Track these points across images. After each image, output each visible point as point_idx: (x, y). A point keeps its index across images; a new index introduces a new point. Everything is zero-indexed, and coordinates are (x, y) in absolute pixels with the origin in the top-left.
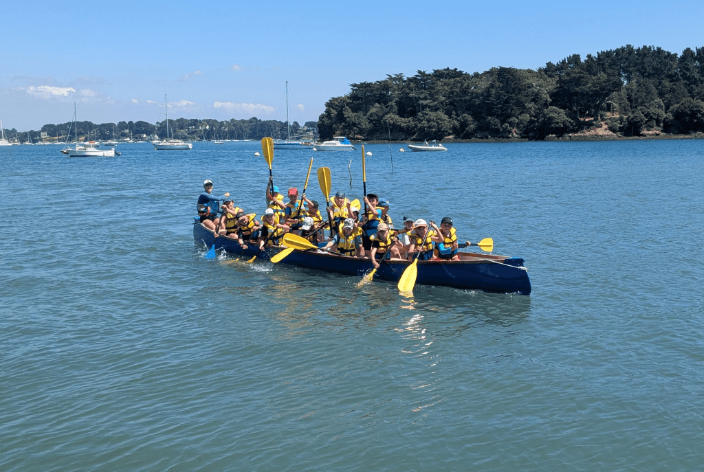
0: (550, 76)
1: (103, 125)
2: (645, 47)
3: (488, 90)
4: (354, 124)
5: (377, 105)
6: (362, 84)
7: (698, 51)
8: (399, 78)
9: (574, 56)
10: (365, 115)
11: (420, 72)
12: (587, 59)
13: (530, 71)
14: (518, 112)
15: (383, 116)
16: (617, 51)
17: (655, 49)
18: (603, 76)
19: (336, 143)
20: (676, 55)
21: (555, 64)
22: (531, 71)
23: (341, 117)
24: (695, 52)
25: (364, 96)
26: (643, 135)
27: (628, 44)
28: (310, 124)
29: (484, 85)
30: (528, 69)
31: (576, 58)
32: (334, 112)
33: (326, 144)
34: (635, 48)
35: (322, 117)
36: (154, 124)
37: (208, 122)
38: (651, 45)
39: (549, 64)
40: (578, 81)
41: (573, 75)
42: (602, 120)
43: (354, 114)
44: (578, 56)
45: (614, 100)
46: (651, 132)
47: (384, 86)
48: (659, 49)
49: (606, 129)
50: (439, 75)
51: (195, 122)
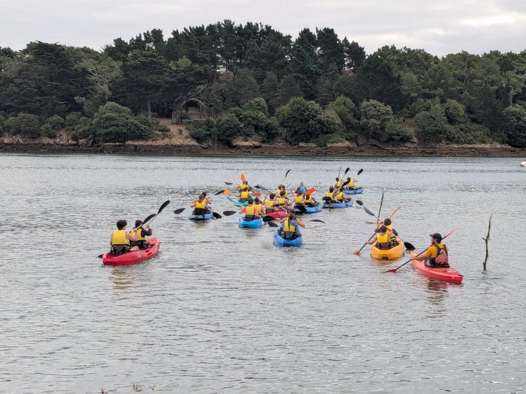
2: (249, 25)
7: (320, 33)
9: (154, 31)
12: (172, 36)
13: (86, 51)
17: (264, 27)
20: (289, 37)
22: (89, 49)
24: (316, 34)
26: (235, 147)
27: (227, 19)
30: (85, 48)
31: (156, 35)
34: (236, 25)
38: (258, 22)
39: (119, 42)
44: (161, 32)
46: (247, 144)
48: (268, 28)
49: (186, 137)
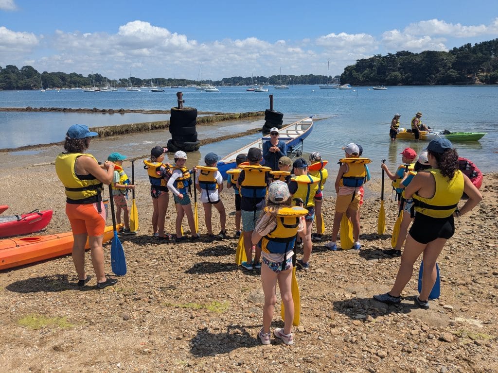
0: (454, 54)
1: (246, 78)
3: (421, 62)
4: (356, 78)
5: (368, 69)
6: (361, 60)
8: (379, 56)
10: (361, 74)
11: (389, 54)
12: (475, 45)
14: (435, 72)
15: (370, 74)
16: (490, 42)
18: (480, 55)
19: (346, 86)
21: (458, 48)
23: (351, 74)
25: (362, 65)
28: (337, 77)
29: (419, 59)
31: (469, 45)
32: (348, 72)
33: (342, 87)
35: (342, 75)
36: (268, 77)
37: (291, 76)
39: (455, 48)
40: (467, 57)
41: (464, 54)
42: (477, 76)
43: (357, 74)
44: (470, 44)
45: (485, 66)
47: (372, 60)
49: (478, 81)
50: (399, 54)
51: (285, 77)
